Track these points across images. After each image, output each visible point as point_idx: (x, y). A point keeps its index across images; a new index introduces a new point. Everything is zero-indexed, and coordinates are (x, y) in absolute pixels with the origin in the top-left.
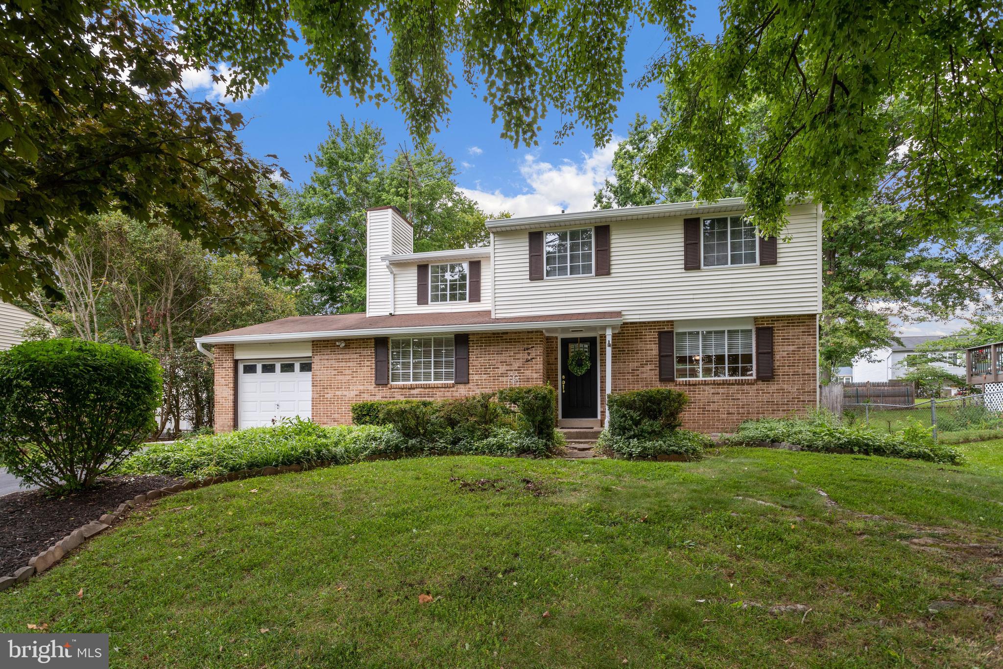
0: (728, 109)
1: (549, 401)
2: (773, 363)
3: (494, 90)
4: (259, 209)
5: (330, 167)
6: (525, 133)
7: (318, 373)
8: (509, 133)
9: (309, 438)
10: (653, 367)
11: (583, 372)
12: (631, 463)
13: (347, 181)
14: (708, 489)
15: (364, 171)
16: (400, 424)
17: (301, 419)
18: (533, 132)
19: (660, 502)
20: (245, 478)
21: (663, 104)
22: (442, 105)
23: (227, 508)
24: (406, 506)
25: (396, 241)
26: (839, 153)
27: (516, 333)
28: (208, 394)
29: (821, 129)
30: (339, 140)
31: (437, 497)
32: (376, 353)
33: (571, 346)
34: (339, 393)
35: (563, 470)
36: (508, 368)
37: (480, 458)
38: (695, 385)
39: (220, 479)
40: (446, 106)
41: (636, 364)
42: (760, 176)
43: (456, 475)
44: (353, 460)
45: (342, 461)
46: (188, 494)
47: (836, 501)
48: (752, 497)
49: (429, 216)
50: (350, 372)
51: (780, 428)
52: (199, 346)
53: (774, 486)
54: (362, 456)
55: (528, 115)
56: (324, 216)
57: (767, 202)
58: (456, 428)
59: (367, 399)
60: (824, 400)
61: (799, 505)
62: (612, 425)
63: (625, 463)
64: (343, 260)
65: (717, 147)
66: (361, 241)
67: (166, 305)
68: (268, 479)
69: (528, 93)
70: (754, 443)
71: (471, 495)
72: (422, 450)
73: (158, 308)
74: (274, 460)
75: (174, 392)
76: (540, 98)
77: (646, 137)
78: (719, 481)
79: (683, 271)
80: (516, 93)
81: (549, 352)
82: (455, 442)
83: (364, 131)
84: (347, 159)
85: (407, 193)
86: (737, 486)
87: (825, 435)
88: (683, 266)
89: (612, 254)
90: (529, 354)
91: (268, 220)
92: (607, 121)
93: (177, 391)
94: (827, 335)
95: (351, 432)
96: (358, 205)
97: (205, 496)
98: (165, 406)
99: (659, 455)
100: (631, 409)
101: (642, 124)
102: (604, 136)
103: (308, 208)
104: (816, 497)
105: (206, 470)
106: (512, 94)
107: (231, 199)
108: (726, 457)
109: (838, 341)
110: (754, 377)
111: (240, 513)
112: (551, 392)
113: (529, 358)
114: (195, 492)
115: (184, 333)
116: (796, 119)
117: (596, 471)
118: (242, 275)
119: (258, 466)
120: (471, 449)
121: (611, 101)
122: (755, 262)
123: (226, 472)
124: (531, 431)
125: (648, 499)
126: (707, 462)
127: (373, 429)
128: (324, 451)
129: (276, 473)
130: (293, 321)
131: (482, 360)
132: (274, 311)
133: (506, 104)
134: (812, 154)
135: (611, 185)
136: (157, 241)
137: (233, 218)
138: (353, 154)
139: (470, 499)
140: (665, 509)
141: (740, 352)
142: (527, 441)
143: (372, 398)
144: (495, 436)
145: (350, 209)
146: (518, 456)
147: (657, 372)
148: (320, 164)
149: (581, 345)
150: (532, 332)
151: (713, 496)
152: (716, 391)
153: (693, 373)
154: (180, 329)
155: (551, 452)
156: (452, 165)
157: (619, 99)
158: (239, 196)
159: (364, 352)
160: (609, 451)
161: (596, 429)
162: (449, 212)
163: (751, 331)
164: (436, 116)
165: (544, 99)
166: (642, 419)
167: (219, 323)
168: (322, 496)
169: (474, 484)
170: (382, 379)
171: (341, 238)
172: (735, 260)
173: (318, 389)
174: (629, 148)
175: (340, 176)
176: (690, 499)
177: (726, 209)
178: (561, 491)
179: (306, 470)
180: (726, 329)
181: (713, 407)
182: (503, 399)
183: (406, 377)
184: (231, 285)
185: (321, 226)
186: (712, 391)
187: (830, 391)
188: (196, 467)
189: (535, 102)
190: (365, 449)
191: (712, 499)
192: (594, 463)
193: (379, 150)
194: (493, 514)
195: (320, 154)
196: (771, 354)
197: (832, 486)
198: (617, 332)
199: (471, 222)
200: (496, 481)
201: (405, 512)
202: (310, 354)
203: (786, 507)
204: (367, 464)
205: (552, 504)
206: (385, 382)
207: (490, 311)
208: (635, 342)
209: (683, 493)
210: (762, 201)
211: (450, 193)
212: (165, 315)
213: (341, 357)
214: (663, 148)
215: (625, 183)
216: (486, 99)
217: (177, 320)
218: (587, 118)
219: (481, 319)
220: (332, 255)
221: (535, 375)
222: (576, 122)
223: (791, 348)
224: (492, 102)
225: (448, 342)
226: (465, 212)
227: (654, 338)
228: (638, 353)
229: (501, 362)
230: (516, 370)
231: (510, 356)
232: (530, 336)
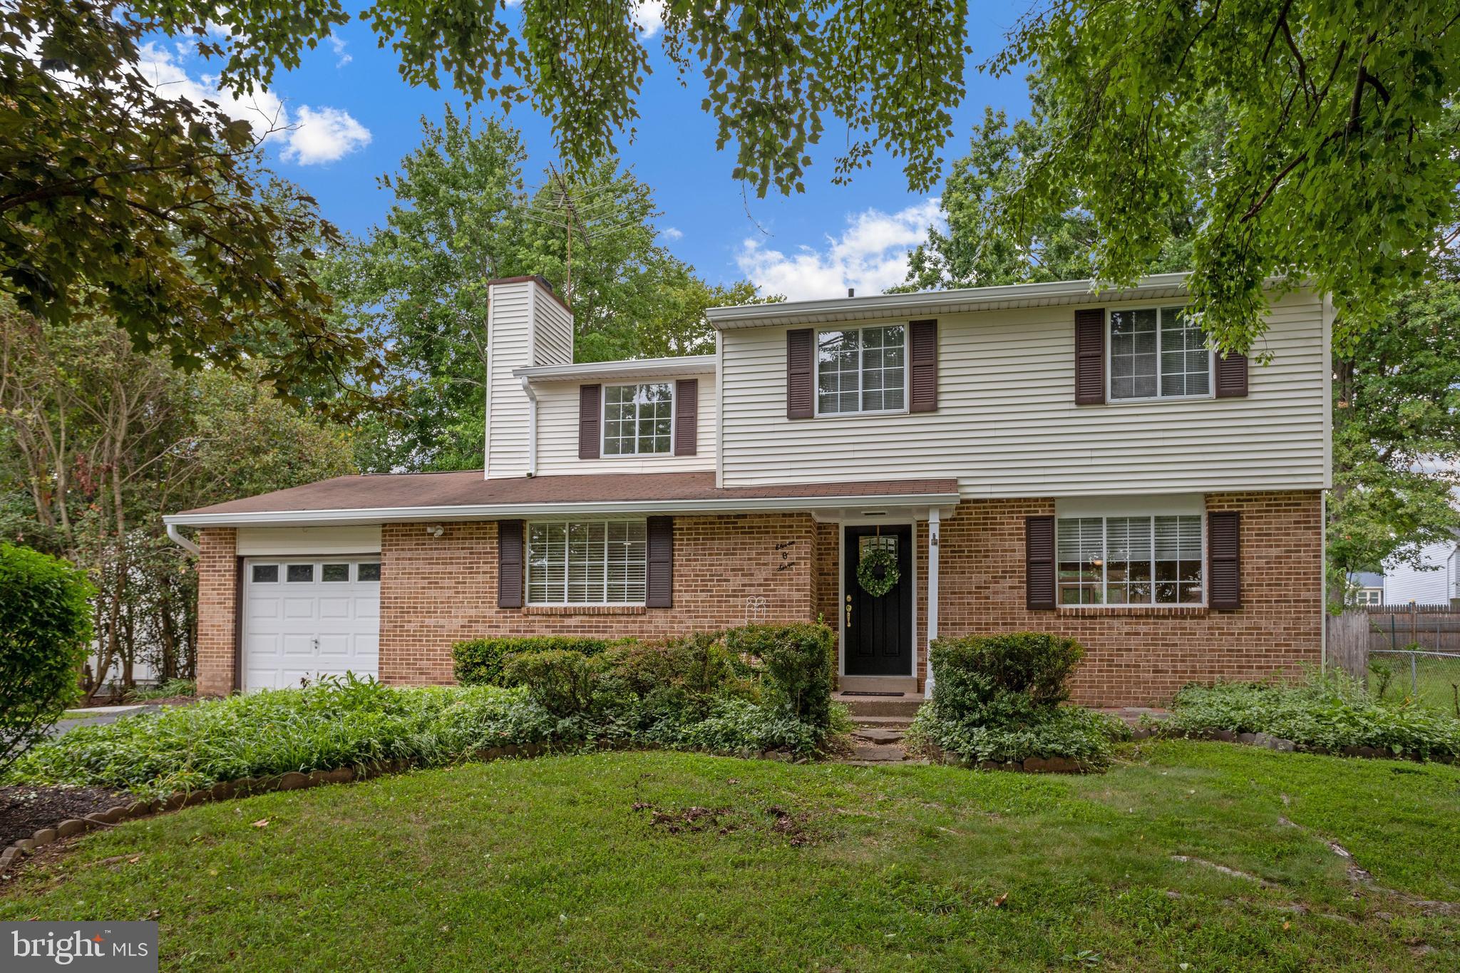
0: (1159, 118)
1: (821, 652)
2: (1239, 580)
3: (722, 89)
4: (280, 296)
5: (423, 199)
6: (779, 168)
7: (392, 583)
8: (749, 169)
9: (371, 715)
10: (1015, 582)
11: (886, 589)
12: (975, 774)
13: (454, 224)
14: (1121, 838)
15: (486, 208)
16: (542, 690)
17: (357, 678)
18: (796, 167)
19: (1031, 864)
20: (245, 794)
21: (1036, 92)
22: (623, 102)
23: (208, 860)
24: (547, 863)
25: (542, 340)
26: (1369, 207)
27: (761, 516)
28: (188, 612)
29: (1337, 165)
30: (441, 150)
31: (609, 844)
32: (501, 548)
33: (863, 541)
34: (430, 622)
35: (848, 787)
36: (746, 580)
37: (691, 757)
38: (1093, 617)
39: (199, 797)
40: (629, 105)
41: (984, 577)
42: (1216, 241)
43: (645, 796)
44: (453, 759)
45: (431, 760)
46: (135, 828)
47: (1366, 866)
48: (1205, 857)
49: (603, 292)
50: (452, 583)
51: (1255, 705)
52: (170, 530)
53: (1246, 834)
54: (468, 751)
55: (785, 136)
56: (410, 287)
57: (1229, 288)
58: (648, 698)
59: (483, 633)
60: (1334, 645)
61: (1295, 878)
62: (939, 698)
63: (963, 774)
64: (443, 369)
65: (1137, 186)
66: (478, 335)
67: (112, 452)
68: (290, 797)
69: (787, 94)
70: (1206, 733)
71: (672, 839)
72: (583, 738)
73: (98, 455)
74: (302, 760)
75: (124, 610)
76: (808, 104)
77: (1003, 151)
78: (1142, 819)
79: (1073, 406)
80: (763, 96)
81: (823, 552)
82: (644, 725)
83: (486, 133)
84: (455, 185)
85: (564, 248)
86: (1176, 833)
87: (1340, 721)
88: (1073, 398)
89: (942, 373)
90: (785, 555)
91: (297, 318)
92: (933, 142)
93: (130, 611)
94: (1337, 518)
95: (451, 702)
96: (474, 268)
97: (168, 833)
98: (106, 638)
99: (1027, 761)
100: (975, 669)
101: (996, 127)
102: (926, 170)
103: (380, 274)
104: (1329, 860)
105: (173, 778)
106: (757, 97)
107: (228, 278)
108: (1154, 764)
109: (1358, 530)
110: (1205, 604)
111: (233, 871)
112: (825, 635)
113: (786, 562)
114: (148, 824)
115: (145, 503)
116: (1286, 139)
117: (910, 793)
118: (255, 397)
119: (271, 772)
120: (674, 739)
121: (941, 106)
122: (1207, 392)
123: (211, 782)
124: (788, 707)
125: (1008, 858)
126: (1118, 774)
127: (493, 695)
128: (398, 743)
129: (306, 785)
130: (348, 485)
131: (697, 566)
132: (314, 465)
133: (744, 114)
134: (1317, 211)
135: (940, 239)
136: (98, 333)
137: (230, 310)
138: (466, 175)
139: (671, 850)
140: (1040, 880)
141: (1178, 557)
142: (779, 728)
143: (492, 632)
144: (720, 716)
145: (458, 276)
146: (763, 755)
147: (1023, 592)
148: (404, 192)
149: (883, 540)
150: (791, 515)
151: (1132, 854)
152: (1134, 628)
153: (1091, 596)
154: (138, 495)
155: (824, 748)
156: (648, 197)
157: (956, 103)
158: (242, 272)
159: (480, 547)
160: (933, 749)
161: (910, 696)
162: (642, 284)
163: (1199, 518)
164: (610, 123)
165: (815, 107)
166: (995, 688)
167: (210, 486)
168: (390, 837)
169: (679, 818)
170: (510, 598)
171: (441, 328)
172: (1170, 387)
173: (392, 613)
174: (973, 171)
175: (441, 215)
176: (1089, 860)
177: (1153, 294)
178: (842, 836)
179: (362, 779)
180: (1152, 514)
181: (1126, 658)
182: (735, 648)
183: (556, 594)
184: (235, 416)
185: (405, 307)
186: (1126, 629)
187: (1345, 627)
188: (154, 771)
189: (799, 111)
190: (476, 737)
191: (1129, 861)
192: (905, 774)
193: (513, 169)
194: (712, 884)
195: (405, 175)
196: (1237, 561)
197: (1356, 835)
198: (949, 516)
199: (682, 301)
200: (719, 812)
201: (546, 876)
202: (378, 549)
203: (1271, 880)
204: (478, 767)
205: (826, 864)
206: (517, 602)
207: (713, 473)
208: (983, 535)
209: (1074, 845)
210: (1220, 287)
211: (644, 247)
212: (109, 470)
213: (435, 554)
214: (1036, 184)
215: (965, 236)
216: (706, 105)
217: (133, 479)
218: (894, 137)
219: (696, 489)
220: (425, 359)
221: (796, 595)
222: (875, 142)
223: (1274, 552)
224: (718, 110)
225: (634, 532)
226: (671, 284)
227: (1018, 529)
228: (987, 557)
229: (733, 570)
230: (760, 585)
231: (750, 559)
232: (788, 522)
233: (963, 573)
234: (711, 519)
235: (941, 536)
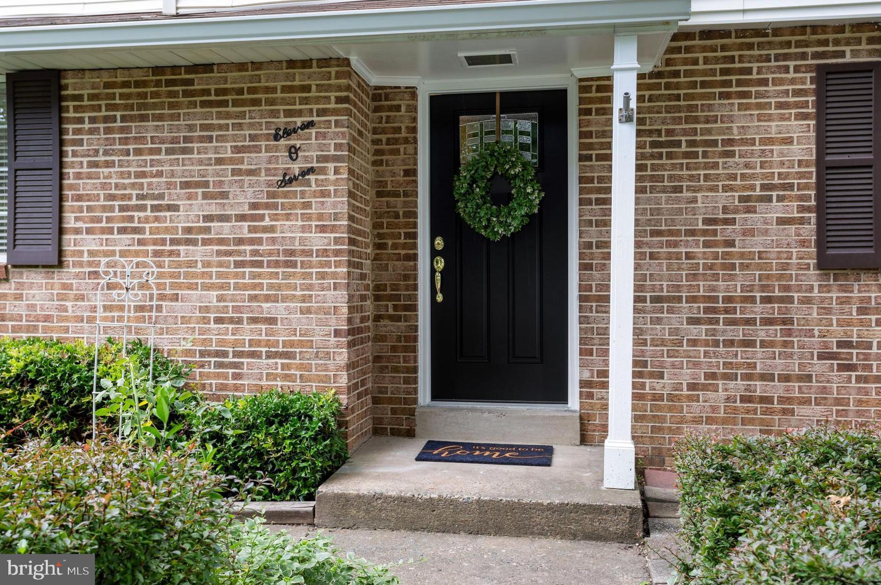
10: (792, 209)
11: (515, 225)
27: (241, 67)
33: (469, 124)
36: (213, 208)
41: (722, 198)
81: (378, 147)
90: (293, 152)
113: (296, 168)
131: (111, 176)
147: (809, 231)
149: (509, 122)
150: (306, 64)
208: (722, 109)
221: (318, 241)
227: (797, 93)
228: (730, 154)
229: (186, 185)
230: (242, 218)
231: (220, 161)
232: (299, 78)
233: (678, 189)
234: (138, 76)
235: (640, 99)
